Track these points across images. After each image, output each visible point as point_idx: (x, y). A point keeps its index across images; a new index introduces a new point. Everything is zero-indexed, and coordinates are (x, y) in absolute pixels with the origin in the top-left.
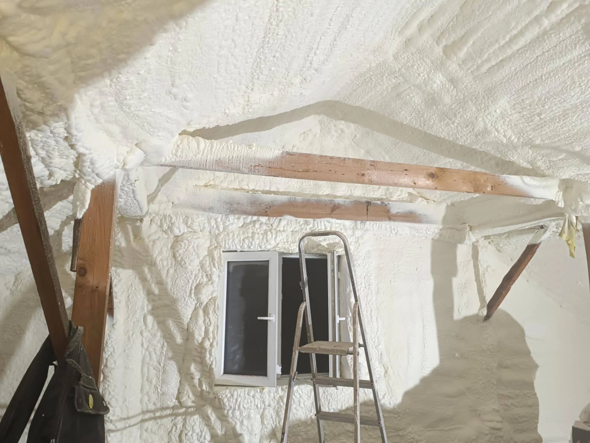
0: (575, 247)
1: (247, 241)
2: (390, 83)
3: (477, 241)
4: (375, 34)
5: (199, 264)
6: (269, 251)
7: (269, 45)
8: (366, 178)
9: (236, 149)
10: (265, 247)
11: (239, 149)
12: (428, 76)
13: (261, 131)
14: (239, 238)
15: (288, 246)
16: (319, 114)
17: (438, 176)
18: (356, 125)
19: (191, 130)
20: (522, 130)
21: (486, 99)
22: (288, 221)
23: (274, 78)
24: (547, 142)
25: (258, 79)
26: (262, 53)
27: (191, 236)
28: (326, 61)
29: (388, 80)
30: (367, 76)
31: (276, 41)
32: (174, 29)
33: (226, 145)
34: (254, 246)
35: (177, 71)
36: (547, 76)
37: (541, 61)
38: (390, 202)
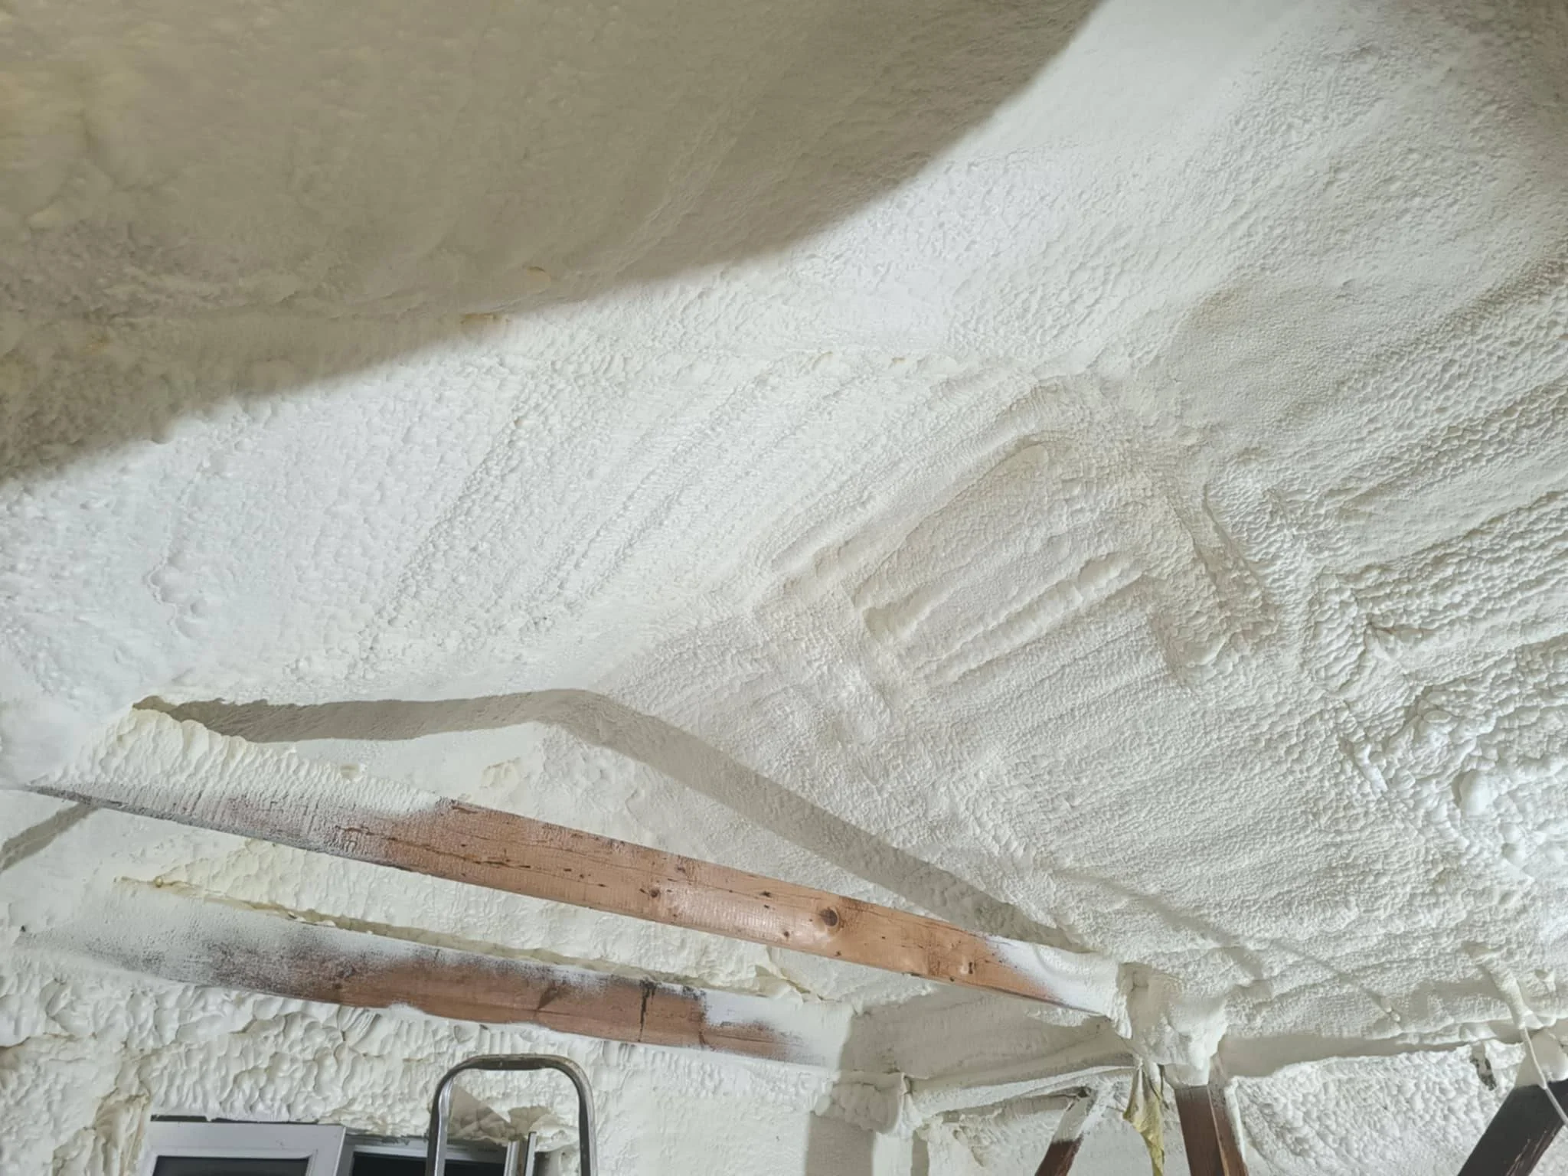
0: (1163, 1154)
1: (247, 1085)
2: (740, 671)
3: (927, 1127)
4: (720, 554)
5: (50, 1159)
6: (315, 1123)
7: (470, 519)
8: (662, 906)
9: (303, 773)
10: (307, 1109)
11: (314, 773)
12: (829, 669)
13: (384, 738)
14: (223, 1073)
15: (385, 1110)
16: (549, 721)
17: (844, 921)
18: (642, 764)
19: (177, 700)
20: (1033, 828)
21: (956, 742)
22: (402, 1022)
23: (457, 603)
24: (1087, 865)
25: (416, 595)
26: (444, 534)
27: (54, 1052)
28: (599, 590)
29: (736, 662)
30: (687, 646)
31: (488, 514)
32: (235, 418)
33: (275, 758)
34: (269, 1102)
35: (201, 526)
36: (1083, 711)
37: (1071, 676)
38: (706, 990)
